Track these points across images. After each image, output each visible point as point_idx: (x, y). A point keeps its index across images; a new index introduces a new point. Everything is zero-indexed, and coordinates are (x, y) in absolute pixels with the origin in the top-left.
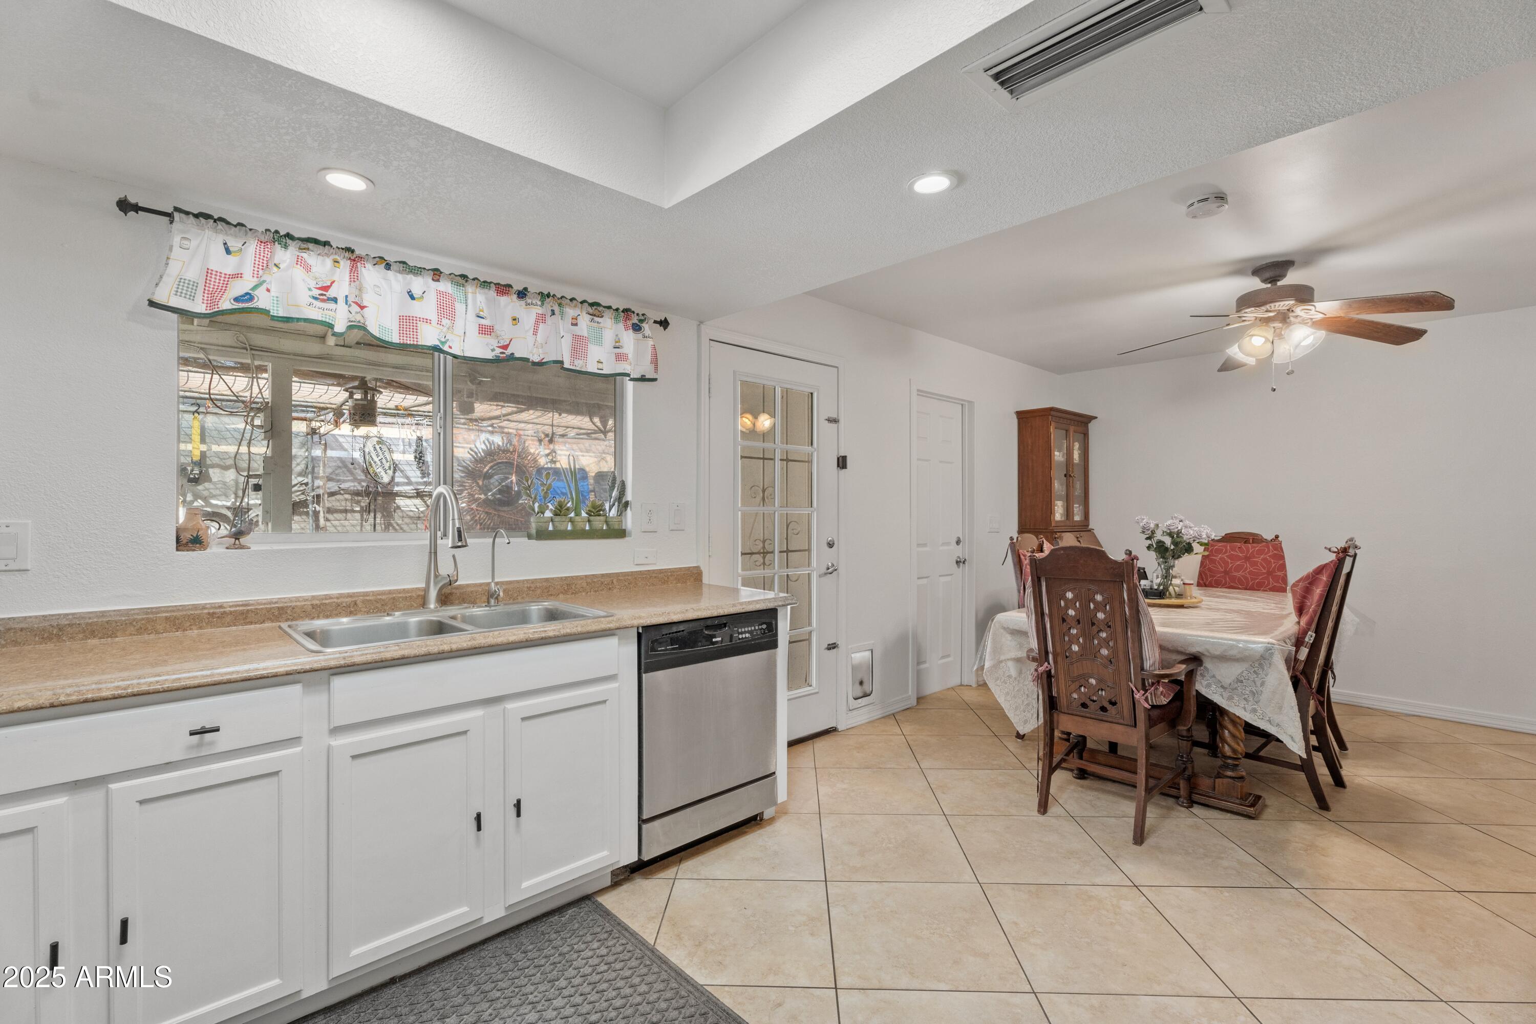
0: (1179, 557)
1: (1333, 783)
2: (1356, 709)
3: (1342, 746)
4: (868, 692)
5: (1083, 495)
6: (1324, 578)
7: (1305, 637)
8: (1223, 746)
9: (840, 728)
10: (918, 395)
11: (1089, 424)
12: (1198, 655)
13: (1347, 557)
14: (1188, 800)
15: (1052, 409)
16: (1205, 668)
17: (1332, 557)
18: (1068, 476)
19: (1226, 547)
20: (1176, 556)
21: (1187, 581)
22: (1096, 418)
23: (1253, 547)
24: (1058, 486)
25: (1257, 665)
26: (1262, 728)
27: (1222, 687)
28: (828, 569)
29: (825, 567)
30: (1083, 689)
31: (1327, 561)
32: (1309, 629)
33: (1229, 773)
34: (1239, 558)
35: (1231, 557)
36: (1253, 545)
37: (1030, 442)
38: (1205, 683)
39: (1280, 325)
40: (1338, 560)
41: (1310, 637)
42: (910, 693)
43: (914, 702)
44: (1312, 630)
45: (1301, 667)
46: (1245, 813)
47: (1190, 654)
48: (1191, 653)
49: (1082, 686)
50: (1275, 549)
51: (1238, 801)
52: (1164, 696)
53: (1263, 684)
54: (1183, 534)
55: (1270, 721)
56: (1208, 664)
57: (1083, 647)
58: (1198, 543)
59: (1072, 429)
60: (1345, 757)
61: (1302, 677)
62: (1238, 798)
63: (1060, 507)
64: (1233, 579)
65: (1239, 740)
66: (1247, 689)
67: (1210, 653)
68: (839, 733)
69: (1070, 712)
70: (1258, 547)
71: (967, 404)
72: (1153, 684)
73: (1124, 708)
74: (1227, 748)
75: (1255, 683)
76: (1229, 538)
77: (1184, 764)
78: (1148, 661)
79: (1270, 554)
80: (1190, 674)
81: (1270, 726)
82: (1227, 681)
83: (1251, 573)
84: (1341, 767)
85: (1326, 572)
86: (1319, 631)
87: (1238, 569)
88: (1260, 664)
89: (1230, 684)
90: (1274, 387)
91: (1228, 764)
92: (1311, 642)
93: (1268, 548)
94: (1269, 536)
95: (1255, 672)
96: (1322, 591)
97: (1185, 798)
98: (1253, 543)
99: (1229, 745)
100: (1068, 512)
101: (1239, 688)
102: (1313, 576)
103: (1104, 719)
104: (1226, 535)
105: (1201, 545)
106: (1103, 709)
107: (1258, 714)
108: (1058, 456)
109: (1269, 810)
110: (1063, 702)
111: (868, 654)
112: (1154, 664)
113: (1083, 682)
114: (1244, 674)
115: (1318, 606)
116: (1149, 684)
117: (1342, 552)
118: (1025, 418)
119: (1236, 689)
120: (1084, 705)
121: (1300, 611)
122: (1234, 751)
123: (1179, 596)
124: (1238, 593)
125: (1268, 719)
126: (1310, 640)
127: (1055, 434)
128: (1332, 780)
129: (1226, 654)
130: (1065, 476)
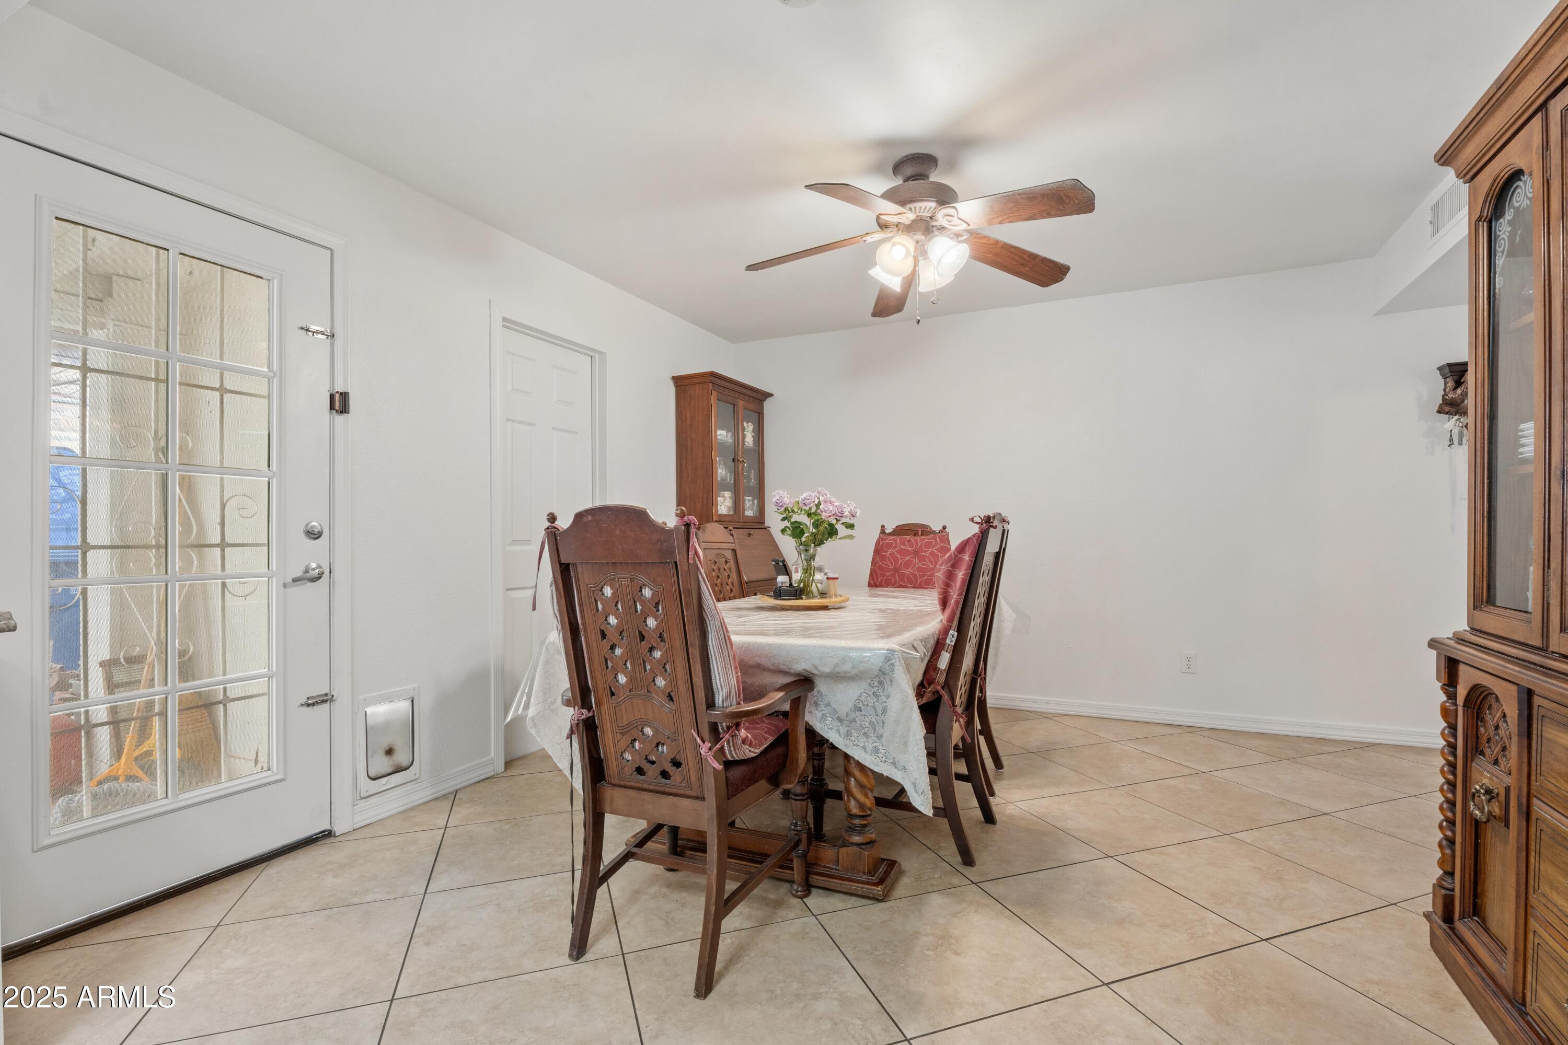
0: (821, 543)
1: (982, 819)
2: (1015, 714)
3: (998, 764)
4: (405, 763)
5: (758, 486)
6: (967, 558)
7: (946, 638)
8: (849, 800)
9: (338, 830)
10: (504, 326)
11: (765, 403)
12: (807, 674)
13: (991, 529)
14: (803, 887)
15: (713, 374)
16: (819, 692)
17: (976, 529)
18: (736, 460)
19: (896, 541)
20: (818, 541)
21: (831, 575)
22: (772, 395)
23: (921, 540)
24: (722, 472)
25: (876, 684)
26: (885, 774)
27: (840, 719)
28: (307, 571)
29: (302, 569)
30: (637, 744)
31: (970, 535)
32: (950, 627)
33: (856, 839)
34: (907, 553)
35: (901, 552)
36: (921, 537)
37: (688, 416)
38: (819, 714)
39: (923, 238)
40: (981, 532)
41: (951, 640)
42: (492, 755)
43: (500, 766)
44: (953, 628)
45: (943, 679)
46: (871, 895)
47: (798, 675)
48: (797, 672)
49: (635, 740)
50: (942, 541)
51: (864, 878)
52: (750, 745)
53: (884, 711)
54: (821, 511)
55: (894, 764)
56: (821, 686)
57: (632, 679)
58: (843, 524)
59: (741, 404)
60: (999, 777)
61: (942, 692)
62: (864, 873)
63: (728, 499)
64: (902, 577)
65: (867, 790)
66: (867, 719)
67: (819, 671)
68: (337, 839)
69: (622, 783)
70: (926, 539)
71: (597, 355)
72: (729, 728)
73: (691, 772)
74: (853, 803)
75: (875, 709)
76: (901, 530)
77: (796, 835)
78: (721, 693)
79: (938, 546)
80: (797, 704)
81: (894, 770)
82: (844, 710)
83: (919, 569)
84: (992, 794)
85: (969, 549)
86: (962, 629)
87: (907, 565)
88: (880, 682)
89: (847, 714)
90: (919, 318)
91: (855, 826)
92: (953, 644)
93: (936, 540)
94: (937, 528)
95: (874, 694)
96: (964, 575)
97: (800, 885)
98: (922, 535)
99: (854, 798)
100: (737, 504)
101: (857, 719)
102: (956, 556)
103: (667, 790)
104: (897, 527)
105: (846, 527)
106: (665, 774)
107: (880, 755)
108: (722, 435)
109: (905, 881)
110: (612, 767)
111: (407, 704)
112: (729, 695)
113: (635, 734)
114: (862, 698)
115: (960, 595)
116: (723, 729)
117: (986, 522)
118: (682, 383)
119: (854, 720)
120: (640, 771)
121: (944, 603)
122: (861, 806)
123: (823, 594)
124: (902, 591)
125: (892, 760)
126: (951, 641)
127: (719, 410)
128: (981, 814)
129: (837, 670)
130: (733, 460)
